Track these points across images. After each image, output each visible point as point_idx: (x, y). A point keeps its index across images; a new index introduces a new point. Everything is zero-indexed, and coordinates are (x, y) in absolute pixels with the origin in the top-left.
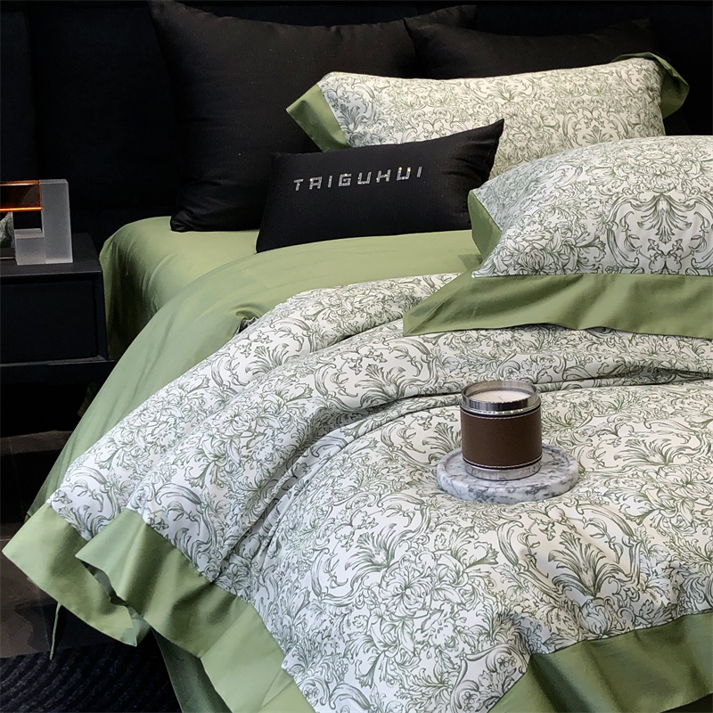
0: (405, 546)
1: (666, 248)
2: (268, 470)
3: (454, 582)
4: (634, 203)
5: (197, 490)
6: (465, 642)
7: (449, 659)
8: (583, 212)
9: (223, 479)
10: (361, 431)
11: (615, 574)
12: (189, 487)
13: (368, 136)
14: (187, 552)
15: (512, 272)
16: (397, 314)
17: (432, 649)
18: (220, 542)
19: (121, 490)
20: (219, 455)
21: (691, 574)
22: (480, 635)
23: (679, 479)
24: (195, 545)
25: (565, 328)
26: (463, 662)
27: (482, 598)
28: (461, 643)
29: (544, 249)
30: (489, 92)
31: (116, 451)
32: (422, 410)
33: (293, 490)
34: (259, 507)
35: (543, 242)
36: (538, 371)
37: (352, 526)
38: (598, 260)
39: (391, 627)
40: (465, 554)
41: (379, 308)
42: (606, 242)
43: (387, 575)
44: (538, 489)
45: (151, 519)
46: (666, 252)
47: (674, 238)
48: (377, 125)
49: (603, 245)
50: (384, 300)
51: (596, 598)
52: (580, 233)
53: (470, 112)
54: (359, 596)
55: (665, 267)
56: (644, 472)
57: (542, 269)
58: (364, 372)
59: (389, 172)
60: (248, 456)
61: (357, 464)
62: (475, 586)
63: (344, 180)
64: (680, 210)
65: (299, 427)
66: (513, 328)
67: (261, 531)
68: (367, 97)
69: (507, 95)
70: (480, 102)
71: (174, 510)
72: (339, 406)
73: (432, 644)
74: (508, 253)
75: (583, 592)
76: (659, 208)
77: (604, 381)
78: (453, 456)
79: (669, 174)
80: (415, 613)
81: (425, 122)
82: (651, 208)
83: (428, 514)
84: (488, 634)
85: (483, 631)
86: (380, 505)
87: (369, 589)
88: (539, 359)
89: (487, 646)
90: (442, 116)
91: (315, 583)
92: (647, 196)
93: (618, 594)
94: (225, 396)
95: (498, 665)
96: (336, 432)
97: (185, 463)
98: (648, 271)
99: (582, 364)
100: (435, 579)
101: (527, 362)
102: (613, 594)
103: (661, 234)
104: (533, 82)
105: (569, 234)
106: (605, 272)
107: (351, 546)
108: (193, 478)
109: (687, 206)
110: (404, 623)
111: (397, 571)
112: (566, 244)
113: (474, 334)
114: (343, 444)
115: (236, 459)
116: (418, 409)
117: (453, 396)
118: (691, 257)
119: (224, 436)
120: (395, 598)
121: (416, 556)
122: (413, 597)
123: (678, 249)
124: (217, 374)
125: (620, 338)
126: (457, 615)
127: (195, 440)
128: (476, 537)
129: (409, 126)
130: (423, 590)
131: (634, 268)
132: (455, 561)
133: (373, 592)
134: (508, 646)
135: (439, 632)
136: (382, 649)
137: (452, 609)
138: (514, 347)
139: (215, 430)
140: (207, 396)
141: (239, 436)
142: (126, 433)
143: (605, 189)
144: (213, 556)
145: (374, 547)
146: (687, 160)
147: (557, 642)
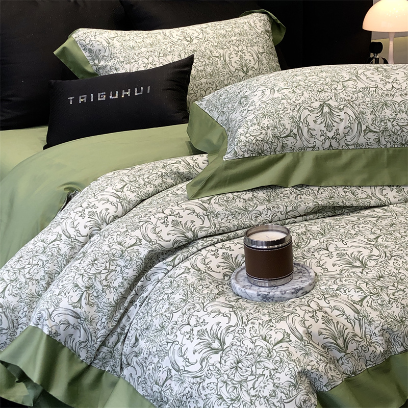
0: (231, 336)
1: (330, 135)
2: (121, 292)
3: (268, 356)
4: (310, 109)
5: (78, 310)
6: (282, 392)
7: (273, 404)
8: (282, 116)
9: (92, 301)
10: (177, 261)
11: (354, 338)
12: (72, 308)
13: (108, 67)
14: (73, 349)
15: (246, 156)
16: (170, 184)
17: (262, 399)
18: (94, 340)
19: (13, 310)
20: (88, 286)
21: (393, 332)
22: (290, 386)
23: (375, 275)
24: (78, 344)
25: (281, 187)
26: (282, 404)
27: (287, 364)
28: (279, 393)
29: (263, 140)
30: (178, 37)
31: (7, 286)
32: (210, 246)
33: (138, 303)
34: (118, 315)
35: (262, 136)
36: (272, 215)
37: (190, 325)
38: (293, 144)
39: (233, 388)
40: (271, 337)
41: (160, 181)
42: (297, 133)
43: (223, 355)
44: (298, 290)
45: (50, 331)
46: (331, 137)
47: (335, 129)
48: (113, 60)
49: (296, 135)
50: (162, 176)
51: (346, 354)
52: (282, 129)
53: (169, 50)
54: (208, 370)
55: (331, 145)
56: (354, 273)
57: (263, 152)
58: (170, 225)
59: (129, 90)
60: (107, 285)
61: (182, 284)
62: (281, 357)
63: (102, 97)
64: (336, 112)
65: (137, 264)
66: (252, 190)
67: (119, 330)
68: (105, 44)
69: (189, 39)
70: (174, 44)
71: (64, 324)
72: (160, 248)
73: (261, 396)
74: (243, 144)
75: (340, 351)
76: (324, 111)
77: (308, 217)
78: (238, 273)
79: (326, 90)
80: (247, 378)
81: (143, 57)
82: (320, 111)
83: (240, 314)
84: (294, 386)
85: (291, 384)
86: (205, 310)
87: (213, 365)
88: (271, 208)
89: (294, 393)
90: (153, 54)
91: (174, 364)
92: (317, 104)
93: (357, 349)
94: (73, 244)
95: (302, 403)
96: (160, 265)
97: (67, 293)
98: (321, 149)
99: (296, 208)
100: (256, 355)
101: (265, 210)
102: (355, 350)
103: (327, 126)
104: (203, 31)
105: (276, 130)
106: (297, 151)
107: (193, 338)
108: (74, 303)
109: (340, 109)
110: (241, 385)
111: (230, 352)
112: (275, 136)
113: (230, 195)
114: (166, 272)
115: (100, 287)
116: (208, 245)
117: (226, 235)
118: (344, 139)
119: (90, 274)
120: (232, 370)
121: (240, 342)
122: (244, 368)
123: (337, 135)
124: (65, 231)
125: (312, 190)
126: (274, 377)
127: (70, 278)
128: (274, 326)
129: (133, 60)
130: (249, 363)
131: (313, 147)
132: (266, 343)
133: (216, 367)
134: (306, 391)
135: (264, 388)
136: (230, 402)
137: (270, 373)
138: (255, 201)
139: (83, 271)
140: (61, 246)
141: (100, 273)
142: (11, 273)
143: (291, 101)
144: (89, 349)
145: (210, 338)
146: (334, 81)
147: (332, 384)
